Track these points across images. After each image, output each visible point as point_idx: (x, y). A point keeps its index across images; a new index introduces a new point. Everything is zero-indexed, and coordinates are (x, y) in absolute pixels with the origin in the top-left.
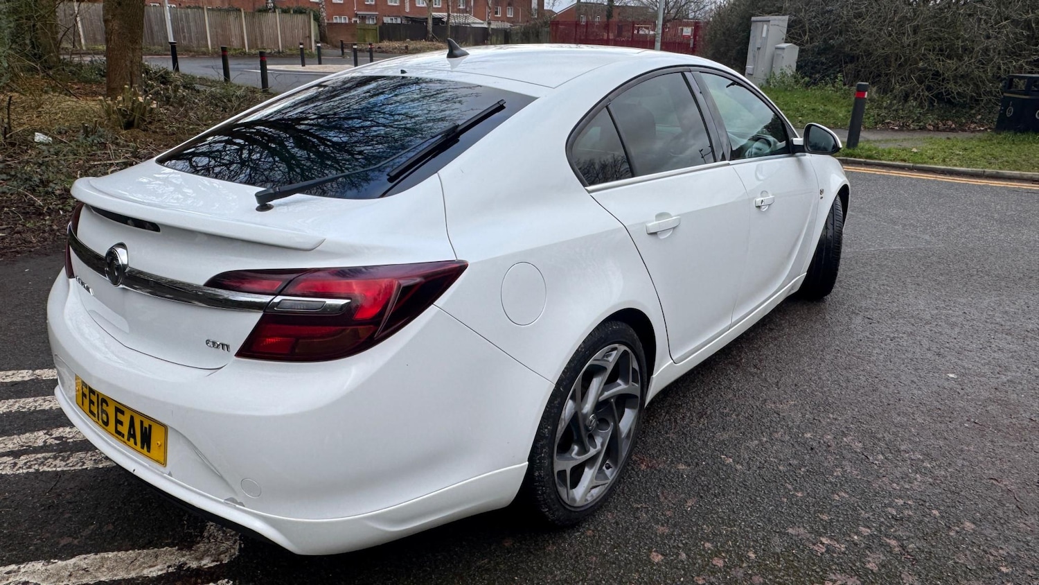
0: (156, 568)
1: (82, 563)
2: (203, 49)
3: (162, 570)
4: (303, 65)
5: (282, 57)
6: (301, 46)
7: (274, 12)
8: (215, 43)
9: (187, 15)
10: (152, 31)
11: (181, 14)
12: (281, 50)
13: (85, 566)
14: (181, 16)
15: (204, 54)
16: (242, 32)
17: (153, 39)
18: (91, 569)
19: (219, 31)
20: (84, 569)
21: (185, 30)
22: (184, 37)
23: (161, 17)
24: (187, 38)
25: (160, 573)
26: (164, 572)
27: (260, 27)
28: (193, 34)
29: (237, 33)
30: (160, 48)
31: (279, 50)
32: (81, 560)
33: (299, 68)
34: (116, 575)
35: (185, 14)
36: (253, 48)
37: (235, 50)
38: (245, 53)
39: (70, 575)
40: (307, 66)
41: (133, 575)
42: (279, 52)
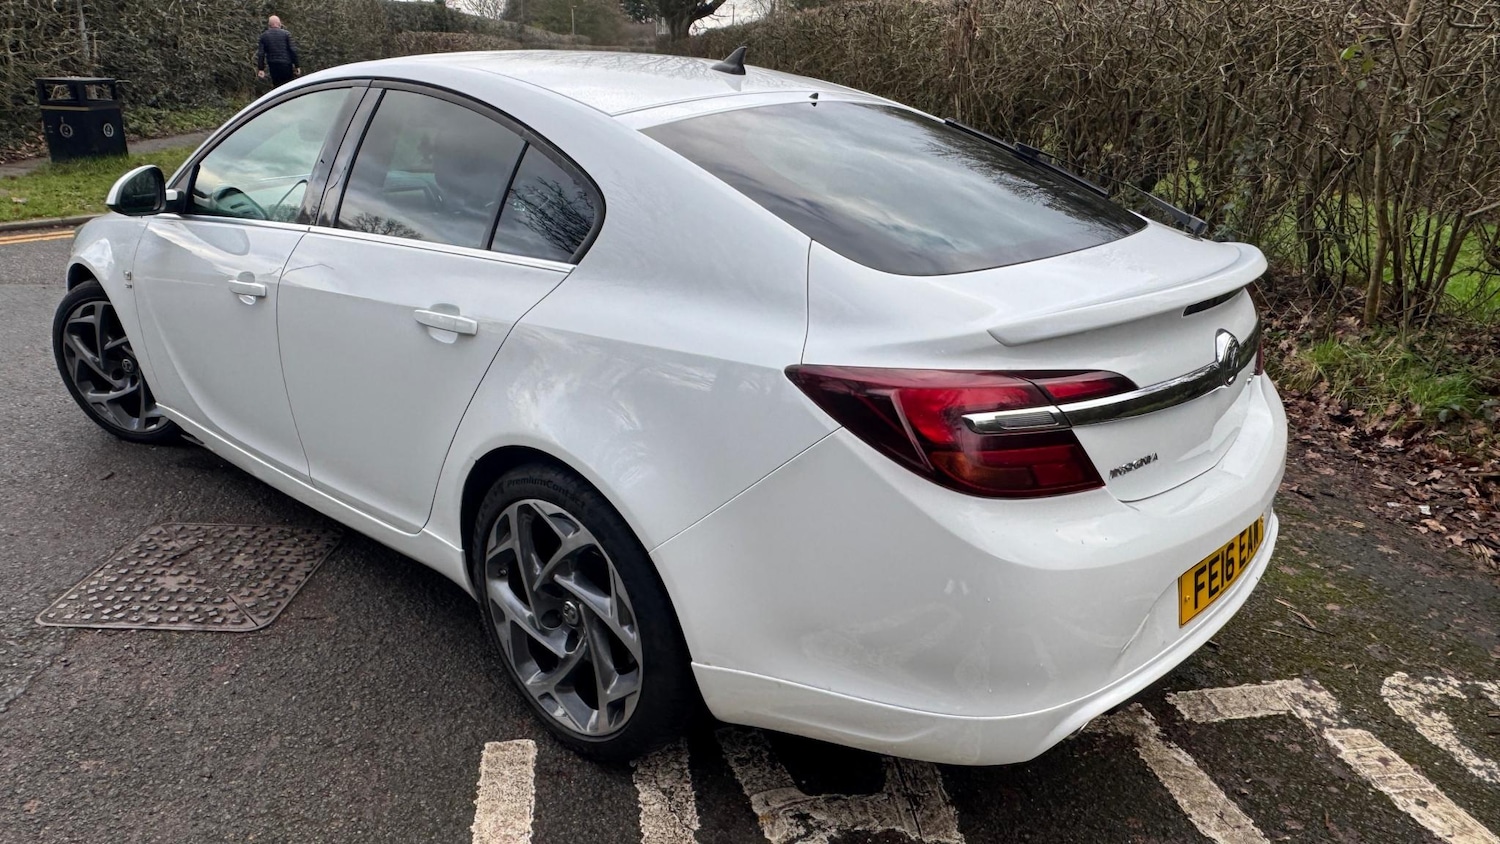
0: (1179, 758)
1: (1212, 824)
3: (1179, 753)
13: (1215, 819)
18: (1218, 812)
20: (1221, 818)
25: (1183, 753)
26: (1180, 750)
32: (1209, 827)
34: (1211, 787)
39: (1239, 827)
41: (1201, 773)
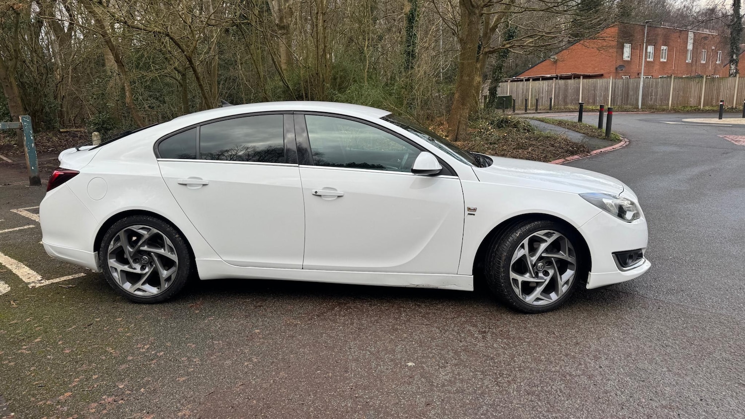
2: (665, 107)
4: (720, 118)
5: (734, 112)
6: (721, 103)
7: (736, 76)
8: (675, 102)
9: (657, 84)
10: (628, 96)
11: (653, 82)
12: (734, 107)
14: (652, 84)
15: (664, 110)
16: (701, 93)
17: (627, 100)
19: (681, 94)
21: (653, 94)
22: (651, 99)
23: (637, 85)
24: (653, 100)
27: (718, 89)
28: (658, 97)
29: (696, 94)
30: (630, 107)
31: (733, 106)
33: (715, 120)
35: (656, 82)
36: (708, 106)
37: (691, 107)
38: (699, 110)
40: (723, 119)
42: (732, 108)
